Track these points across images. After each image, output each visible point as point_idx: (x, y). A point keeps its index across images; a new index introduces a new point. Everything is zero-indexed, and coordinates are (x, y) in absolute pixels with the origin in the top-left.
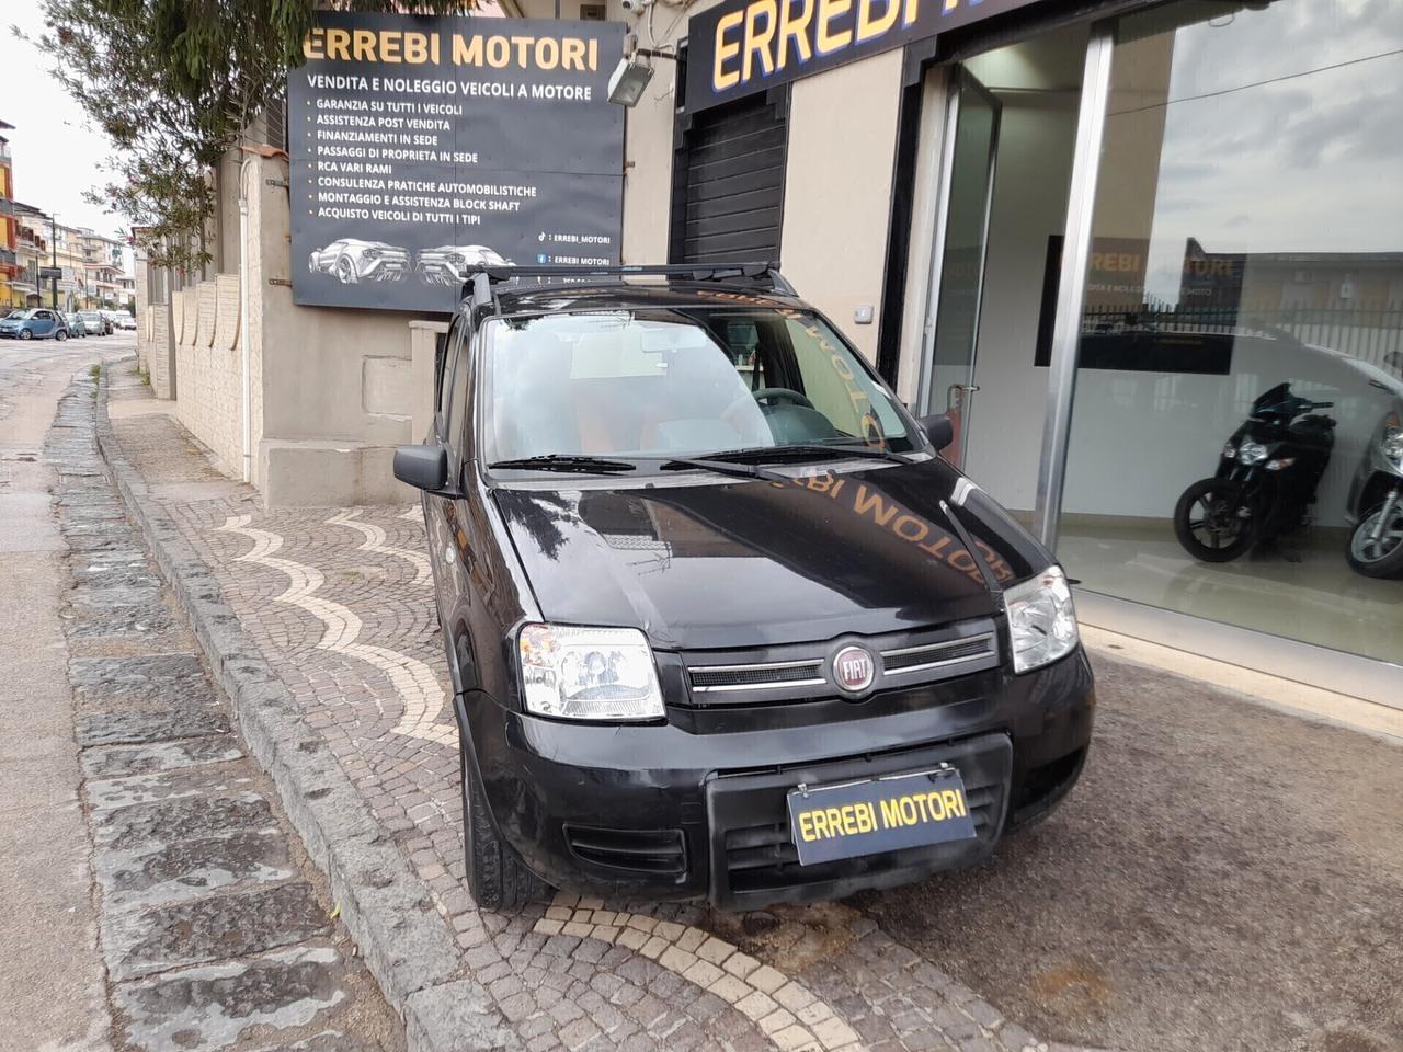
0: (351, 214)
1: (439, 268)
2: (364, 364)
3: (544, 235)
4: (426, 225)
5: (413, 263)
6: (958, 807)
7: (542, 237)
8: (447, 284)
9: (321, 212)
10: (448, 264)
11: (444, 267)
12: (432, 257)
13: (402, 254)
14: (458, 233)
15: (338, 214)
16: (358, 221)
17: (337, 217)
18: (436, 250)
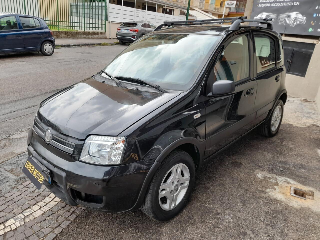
0: (266, 5)
1: (283, 20)
2: (262, 48)
3: (318, 7)
4: (283, 7)
5: (277, 18)
6: (42, 181)
7: (317, 8)
8: (284, 24)
9: (260, 6)
10: (286, 19)
11: (285, 19)
12: (282, 16)
13: (275, 16)
14: (291, 9)
15: (263, 5)
16: (267, 7)
17: (262, 6)
18: (284, 14)
